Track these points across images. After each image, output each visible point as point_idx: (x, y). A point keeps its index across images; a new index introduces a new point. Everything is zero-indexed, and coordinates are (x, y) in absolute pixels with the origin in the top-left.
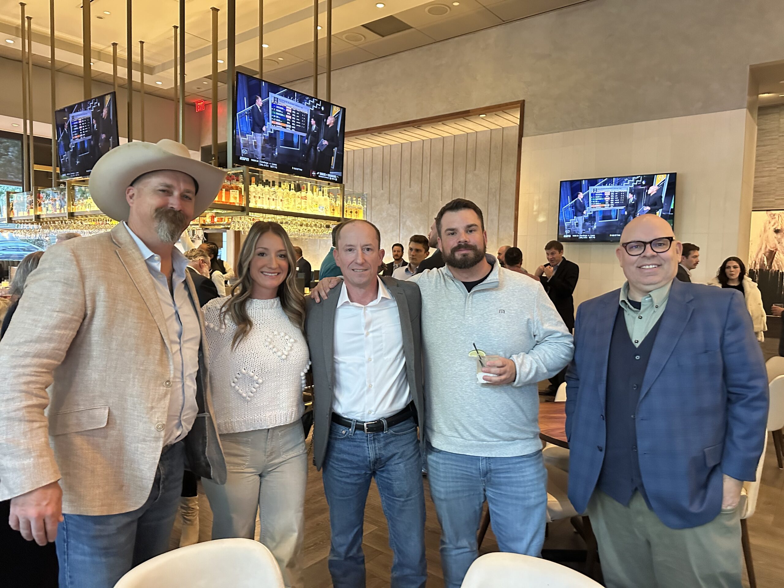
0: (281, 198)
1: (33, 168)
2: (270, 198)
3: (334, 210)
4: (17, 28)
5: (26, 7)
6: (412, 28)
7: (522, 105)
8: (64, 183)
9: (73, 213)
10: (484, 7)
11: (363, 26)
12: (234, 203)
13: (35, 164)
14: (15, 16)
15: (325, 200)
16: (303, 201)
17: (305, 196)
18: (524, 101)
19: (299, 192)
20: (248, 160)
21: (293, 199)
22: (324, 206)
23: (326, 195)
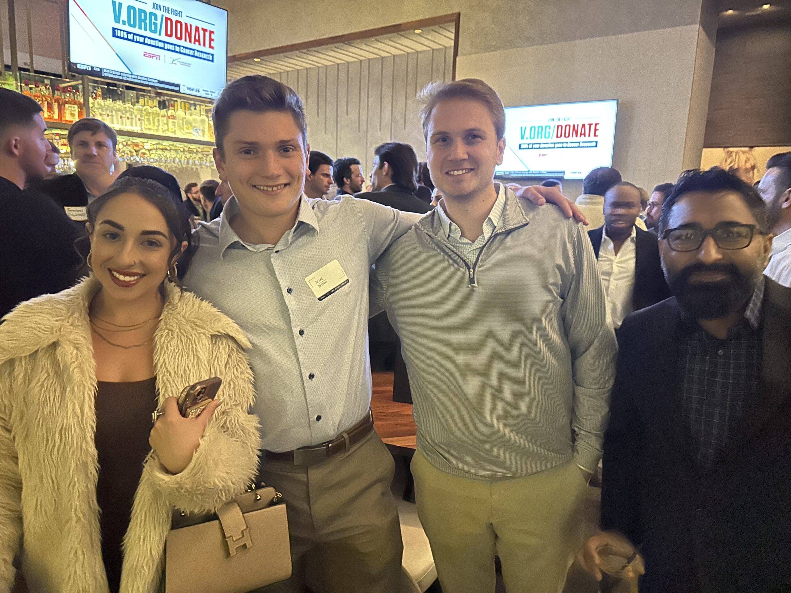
0: (139, 117)
7: (456, 19)
15: (203, 121)
16: (171, 121)
17: (173, 116)
18: (459, 14)
19: (165, 110)
20: (90, 69)
21: (157, 118)
22: (201, 128)
23: (203, 115)
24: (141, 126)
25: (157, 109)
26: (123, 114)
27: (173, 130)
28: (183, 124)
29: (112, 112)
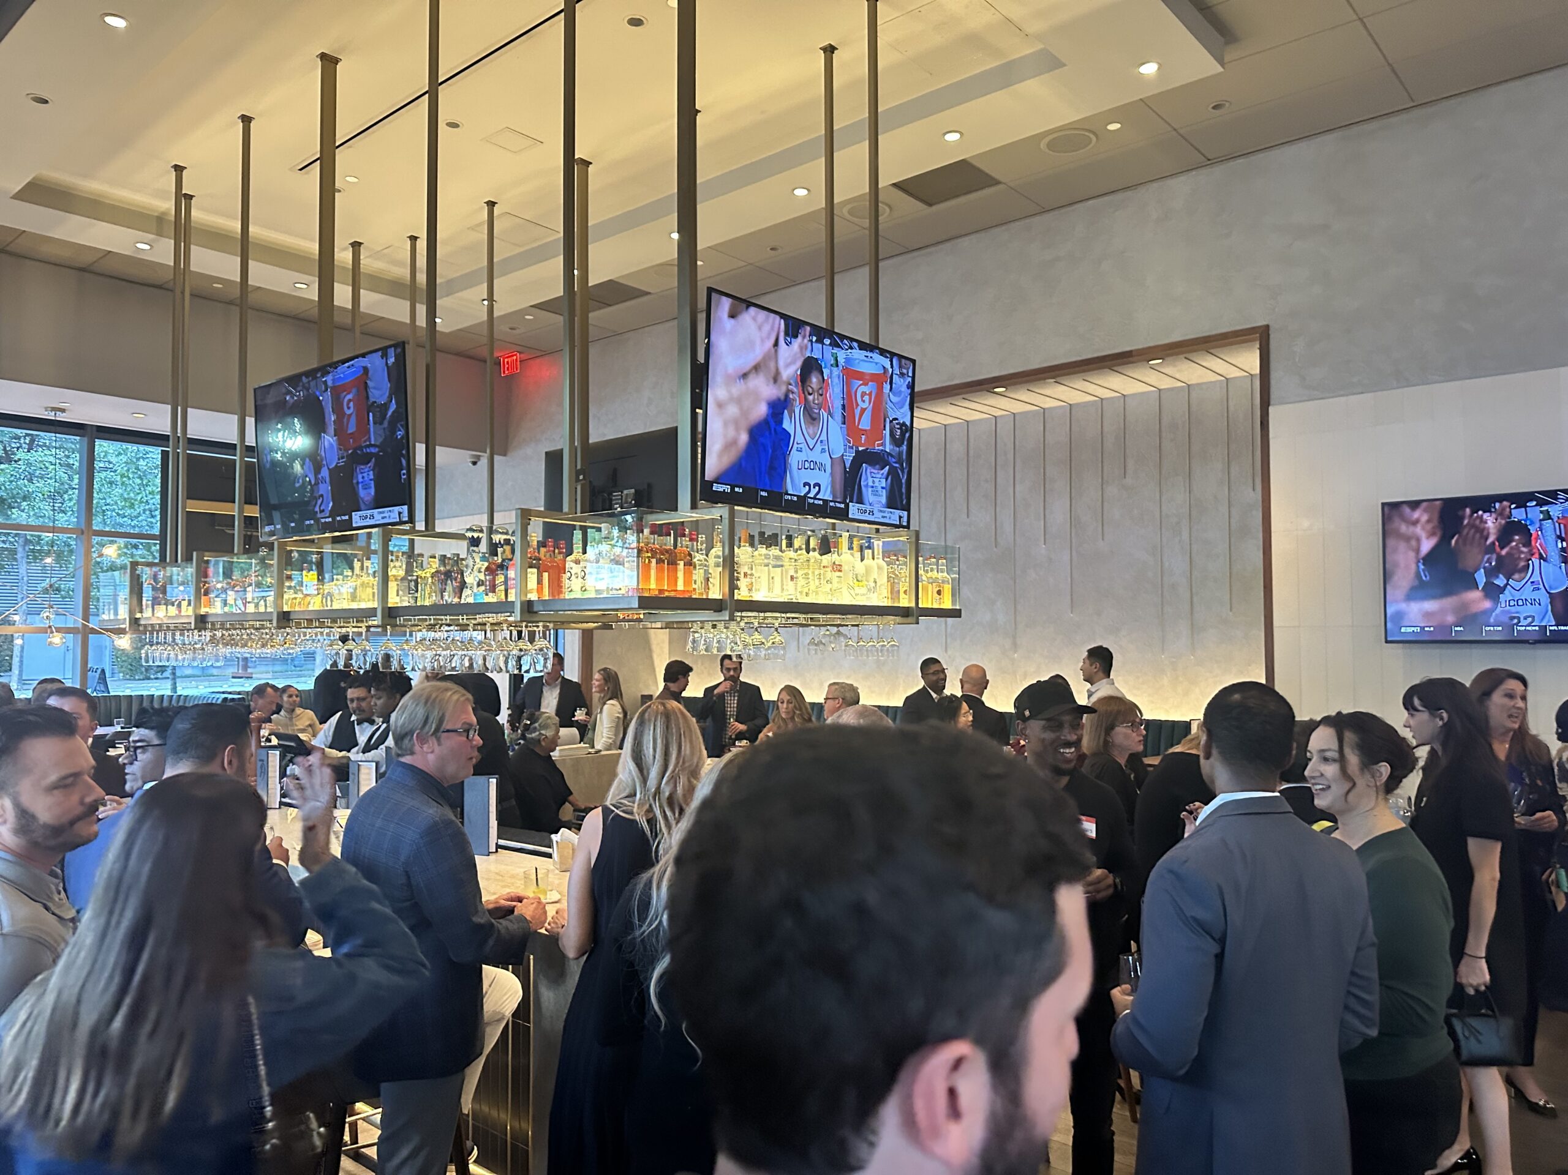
1: (184, 507)
4: (160, 219)
5: (185, 172)
6: (998, 183)
7: (1262, 337)
8: (270, 547)
9: (289, 612)
10: (1175, 130)
11: (894, 185)
13: (188, 498)
14: (161, 194)
16: (837, 574)
17: (837, 565)
18: (1267, 327)
19: (827, 555)
24: (796, 589)
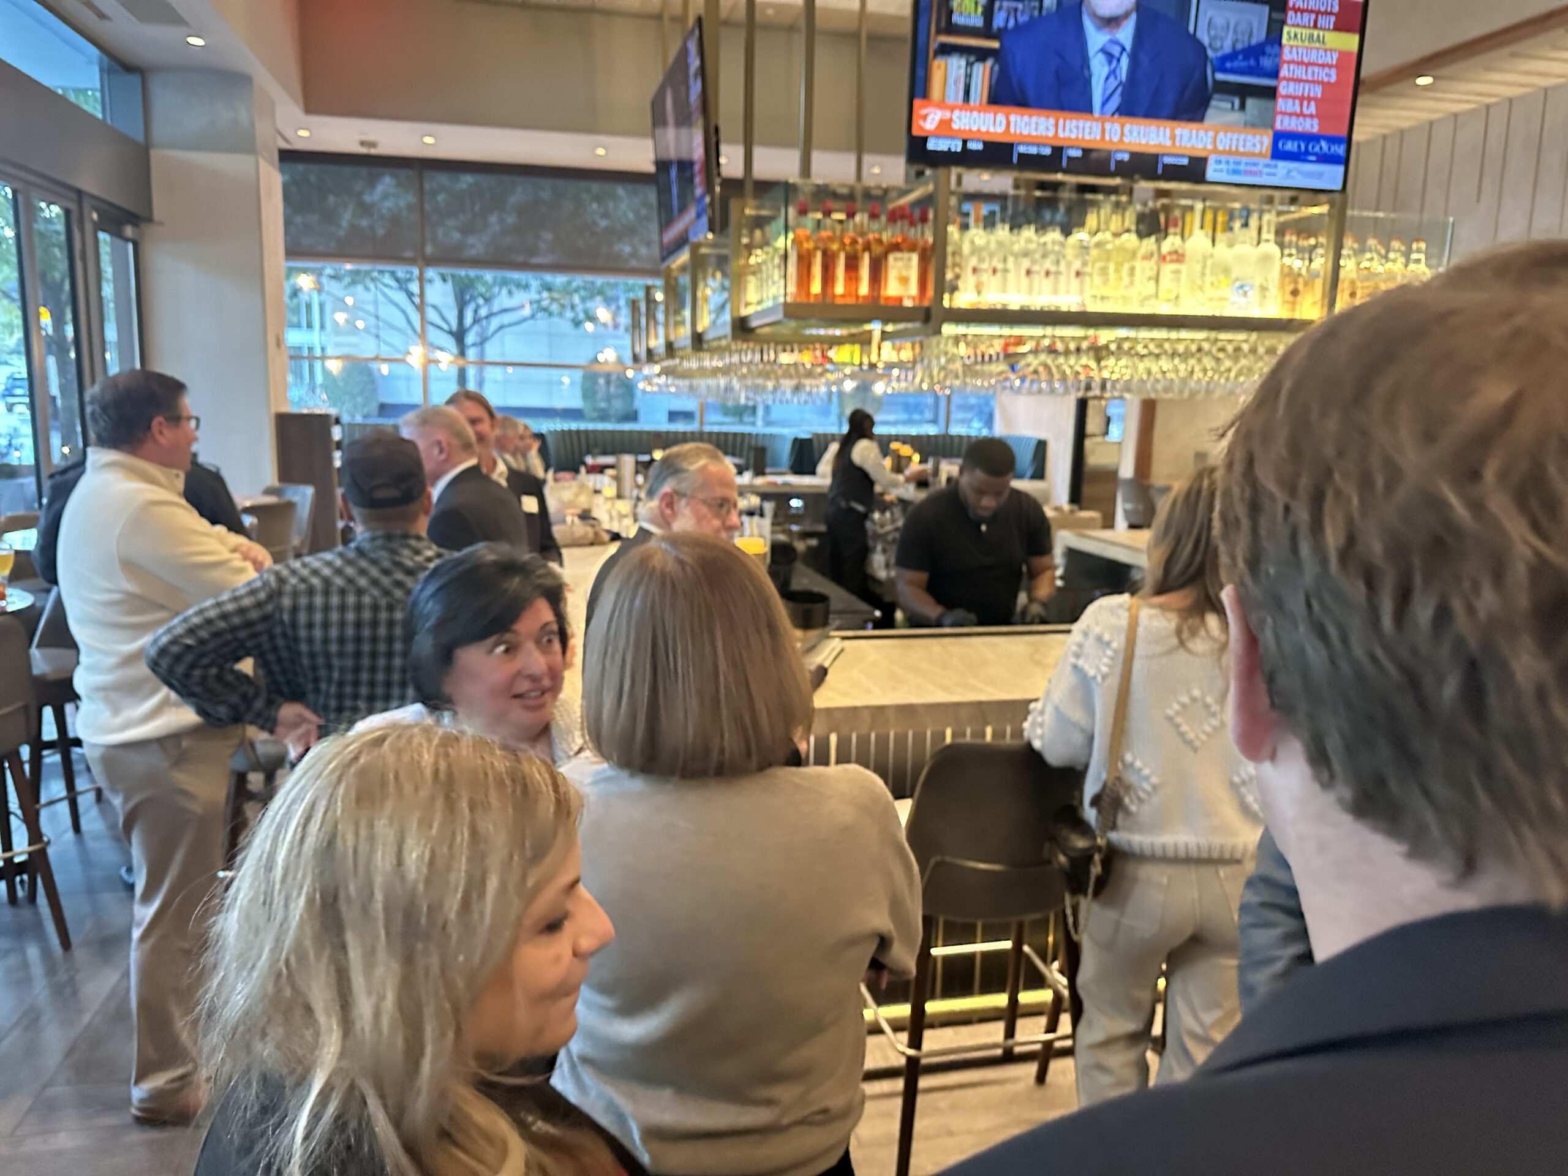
0: (1077, 265)
2: (1036, 268)
3: (1295, 293)
12: (900, 299)
15: (1266, 259)
16: (1168, 269)
17: (1176, 252)
19: (1153, 239)
20: (959, 149)
21: (1126, 266)
22: (1258, 281)
23: (1267, 241)
24: (1082, 291)
25: (1133, 237)
26: (1034, 262)
27: (1173, 296)
28: (1203, 274)
29: (1005, 260)
